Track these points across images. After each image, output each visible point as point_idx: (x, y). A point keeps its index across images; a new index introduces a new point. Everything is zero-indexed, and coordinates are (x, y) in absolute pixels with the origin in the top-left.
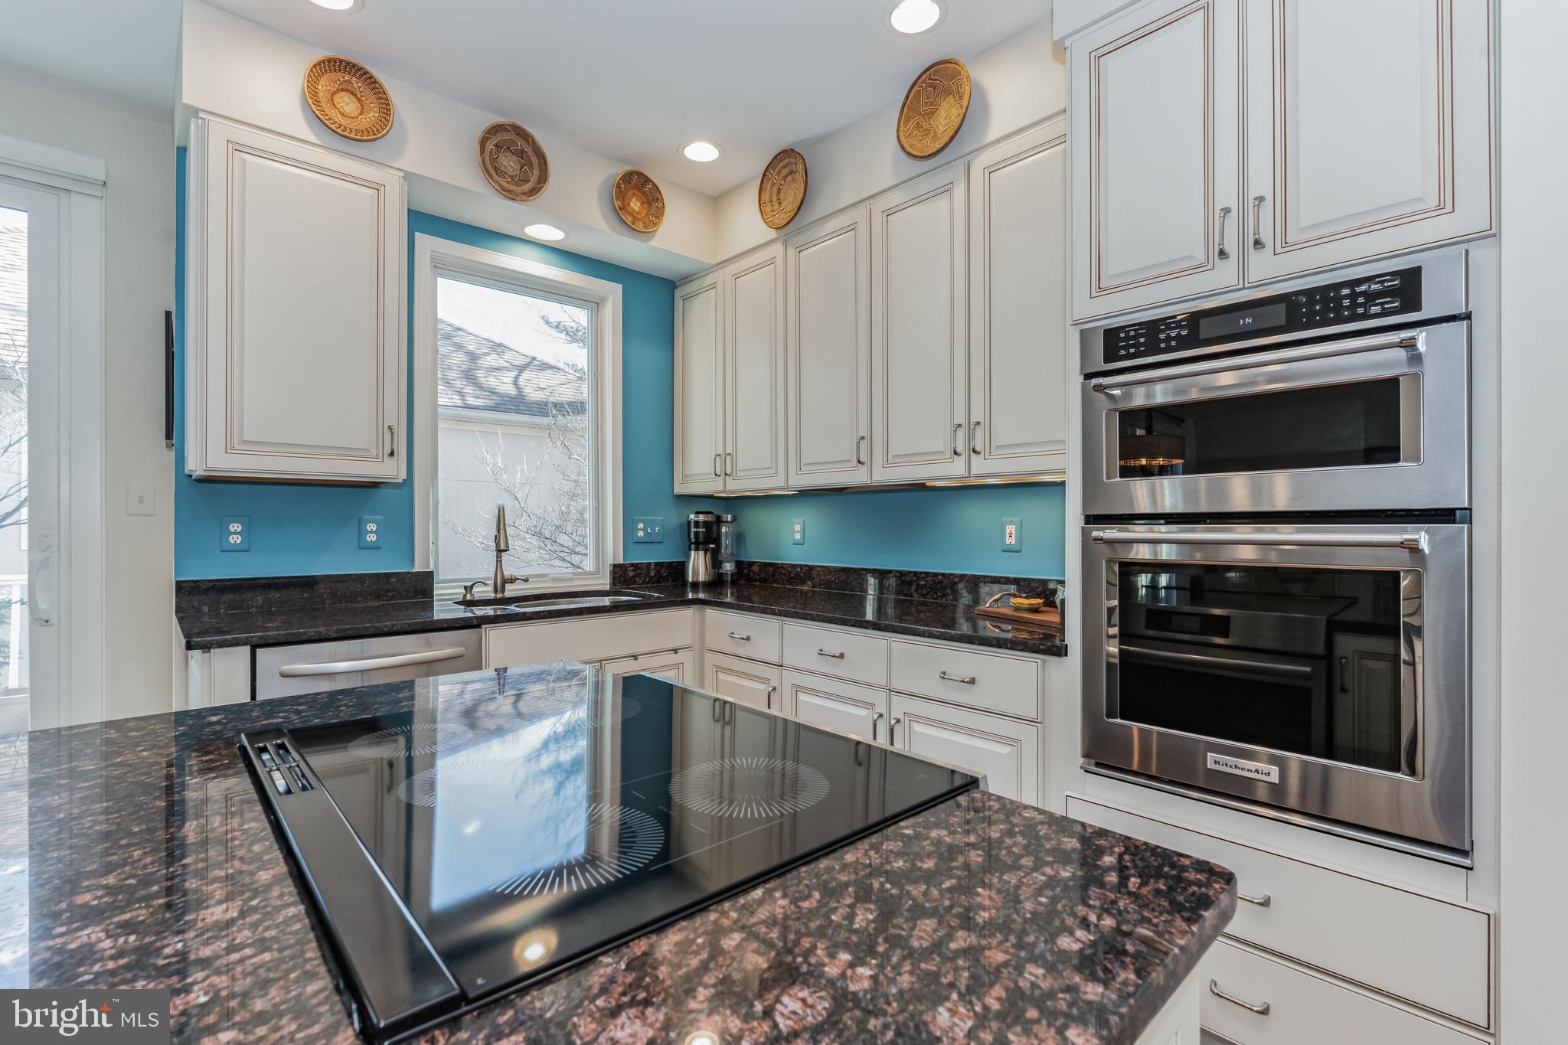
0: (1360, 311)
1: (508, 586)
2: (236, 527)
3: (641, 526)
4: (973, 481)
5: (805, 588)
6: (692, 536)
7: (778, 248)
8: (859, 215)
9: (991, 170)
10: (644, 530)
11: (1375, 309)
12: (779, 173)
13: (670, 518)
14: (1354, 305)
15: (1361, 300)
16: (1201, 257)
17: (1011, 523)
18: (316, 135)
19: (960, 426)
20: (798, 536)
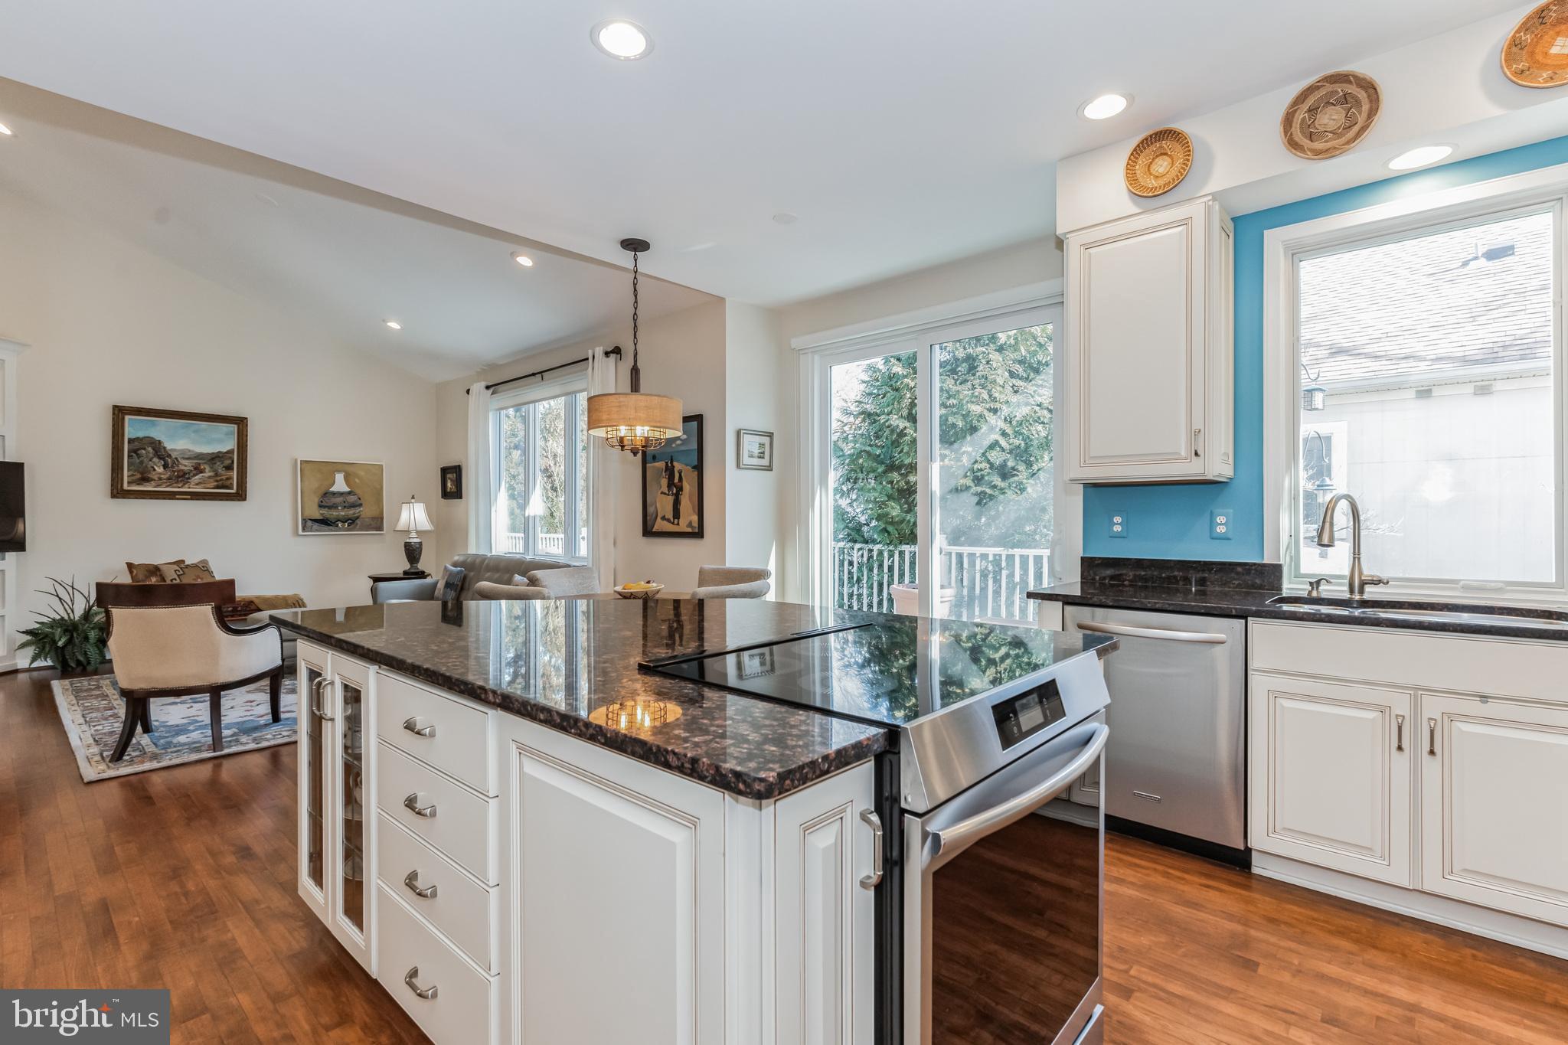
2: (1117, 519)
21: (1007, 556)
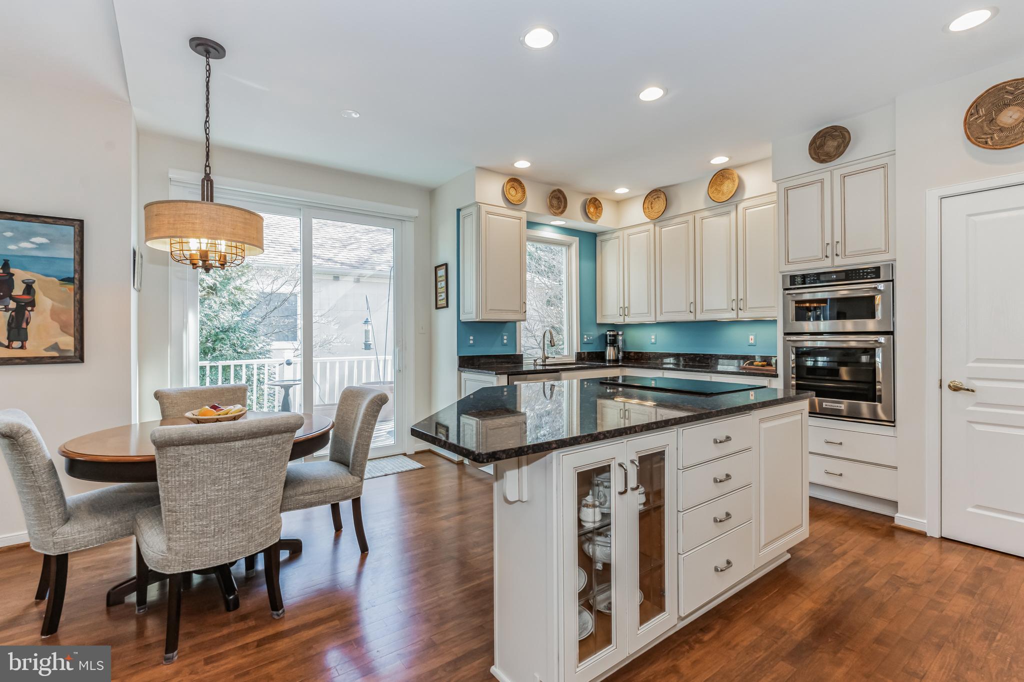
0: (865, 277)
1: (547, 360)
2: (471, 338)
3: (585, 336)
4: (739, 320)
5: (658, 362)
6: (608, 341)
7: (651, 226)
8: (690, 218)
9: (746, 209)
10: (587, 338)
11: (869, 277)
12: (652, 197)
13: (594, 333)
14: (864, 275)
15: (865, 274)
16: (821, 257)
17: (752, 335)
18: (505, 204)
19: (734, 300)
20: (653, 341)
21: (211, 367)
